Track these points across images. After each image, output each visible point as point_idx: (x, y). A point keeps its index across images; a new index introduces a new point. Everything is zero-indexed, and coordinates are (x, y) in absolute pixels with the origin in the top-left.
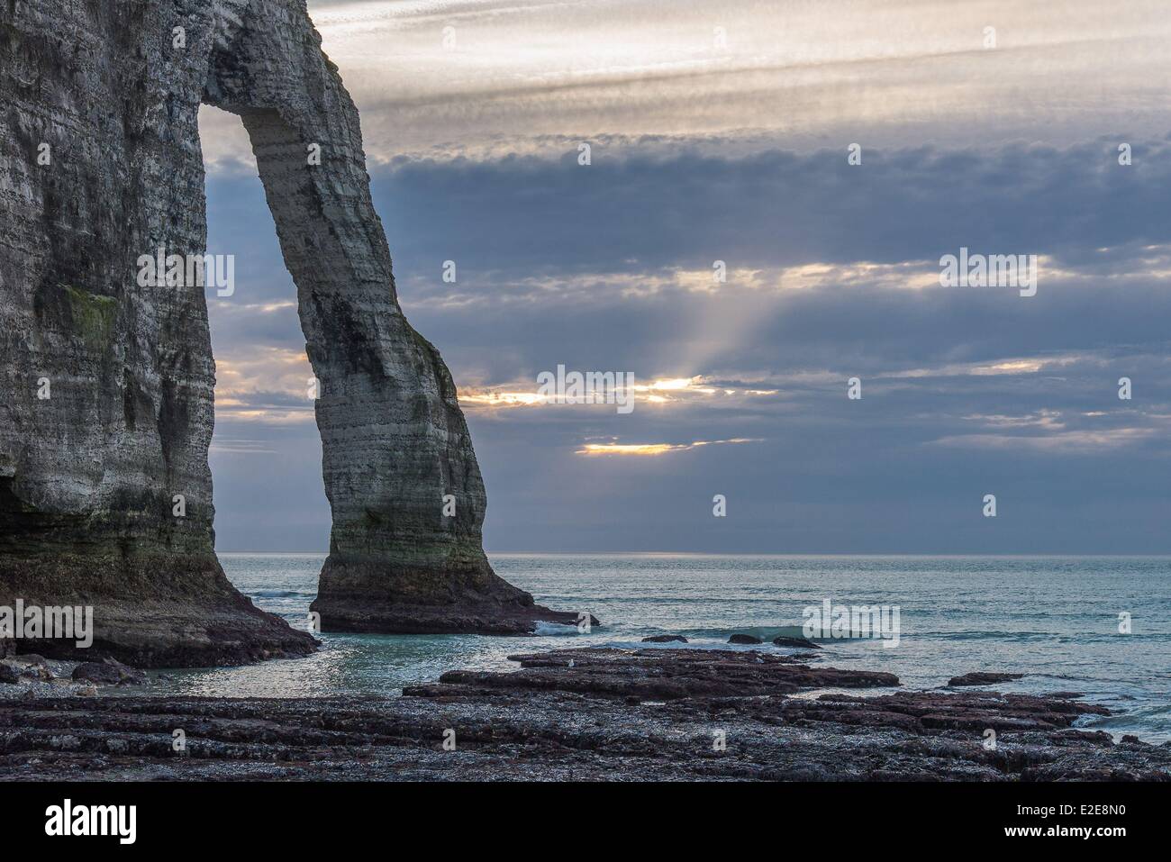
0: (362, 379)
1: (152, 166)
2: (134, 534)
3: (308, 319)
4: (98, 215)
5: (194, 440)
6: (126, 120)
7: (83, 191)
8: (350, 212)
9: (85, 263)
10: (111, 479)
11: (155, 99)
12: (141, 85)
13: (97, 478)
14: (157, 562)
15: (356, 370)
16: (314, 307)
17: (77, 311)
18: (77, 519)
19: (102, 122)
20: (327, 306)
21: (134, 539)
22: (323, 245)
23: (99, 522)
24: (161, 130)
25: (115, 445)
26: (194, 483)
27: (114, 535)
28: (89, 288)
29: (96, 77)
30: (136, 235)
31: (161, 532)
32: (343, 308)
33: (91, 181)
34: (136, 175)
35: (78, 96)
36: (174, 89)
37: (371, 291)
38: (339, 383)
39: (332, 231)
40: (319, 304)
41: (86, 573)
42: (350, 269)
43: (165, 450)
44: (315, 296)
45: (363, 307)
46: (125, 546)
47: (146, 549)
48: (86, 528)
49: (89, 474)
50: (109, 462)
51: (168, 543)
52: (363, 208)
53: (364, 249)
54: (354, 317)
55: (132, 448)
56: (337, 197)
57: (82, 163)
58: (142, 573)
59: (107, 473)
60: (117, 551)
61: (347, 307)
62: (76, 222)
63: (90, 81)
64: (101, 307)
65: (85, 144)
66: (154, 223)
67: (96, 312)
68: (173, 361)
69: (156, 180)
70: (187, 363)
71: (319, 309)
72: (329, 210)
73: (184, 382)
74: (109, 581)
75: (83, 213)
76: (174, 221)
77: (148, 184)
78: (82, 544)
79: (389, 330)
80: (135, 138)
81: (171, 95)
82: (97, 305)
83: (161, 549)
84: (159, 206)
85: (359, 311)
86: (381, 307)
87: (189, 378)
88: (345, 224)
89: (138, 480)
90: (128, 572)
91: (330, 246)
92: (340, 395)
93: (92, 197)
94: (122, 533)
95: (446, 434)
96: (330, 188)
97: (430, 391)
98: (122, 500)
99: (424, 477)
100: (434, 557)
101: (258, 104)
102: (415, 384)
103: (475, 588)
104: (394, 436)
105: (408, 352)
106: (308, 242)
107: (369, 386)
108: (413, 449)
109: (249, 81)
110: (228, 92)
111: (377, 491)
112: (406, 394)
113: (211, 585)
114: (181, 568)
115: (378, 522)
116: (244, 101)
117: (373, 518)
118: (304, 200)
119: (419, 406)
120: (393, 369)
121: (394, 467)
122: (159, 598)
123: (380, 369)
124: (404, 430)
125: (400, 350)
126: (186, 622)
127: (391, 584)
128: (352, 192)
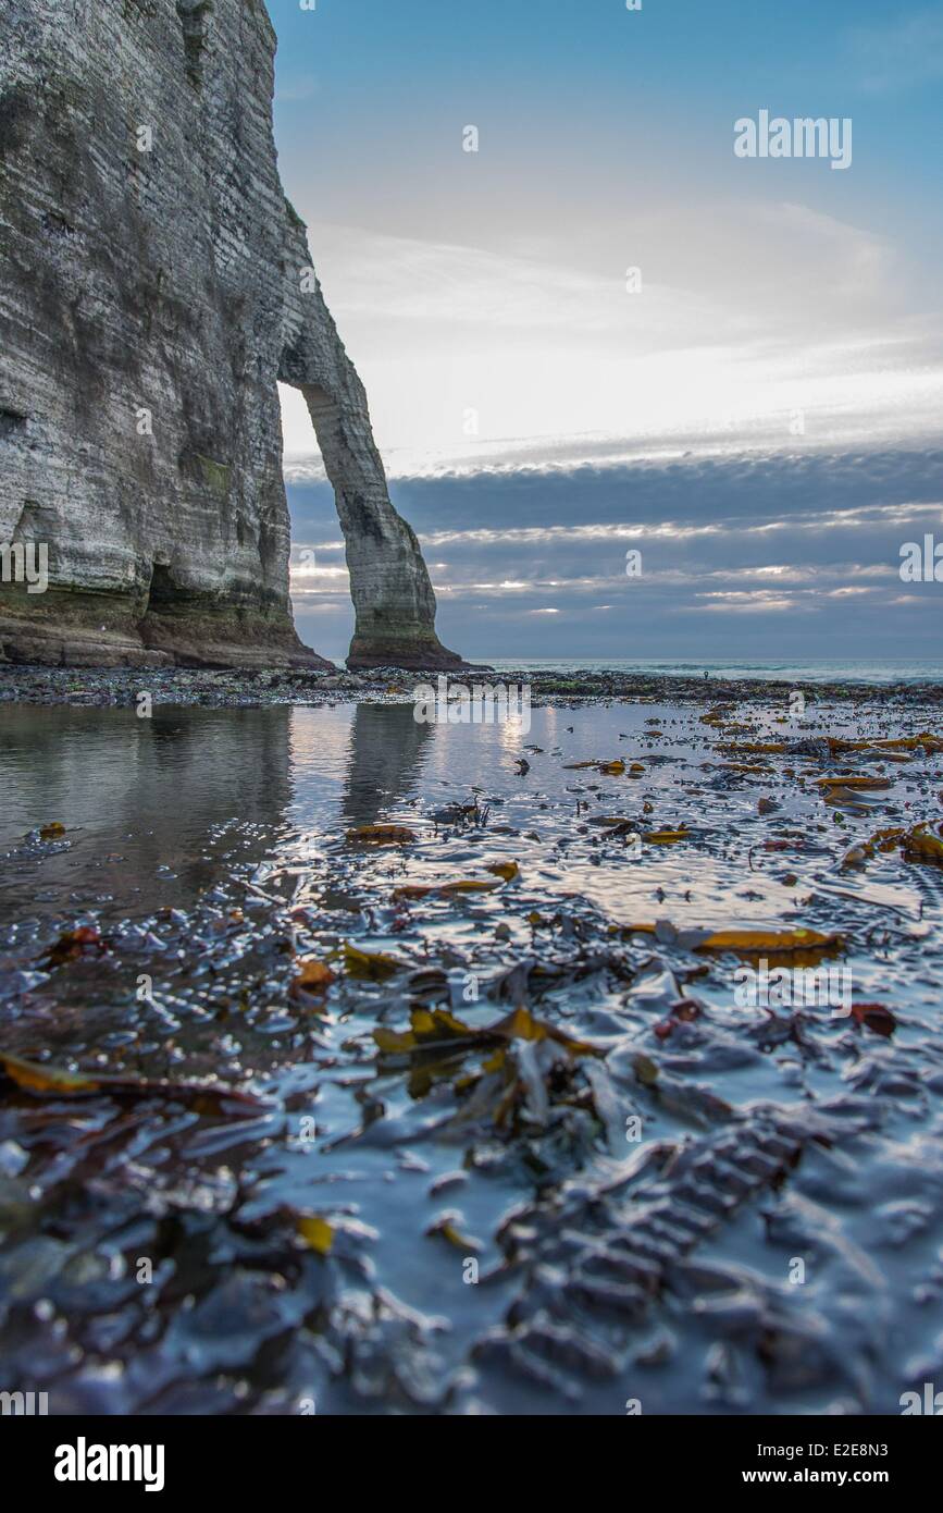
0: (370, 539)
1: (250, 396)
2: (245, 607)
3: (341, 507)
4: (218, 417)
5: (279, 559)
6: (233, 365)
7: (207, 401)
8: (362, 444)
9: (210, 444)
10: (230, 573)
11: (250, 357)
12: (241, 347)
13: (221, 571)
14: (258, 626)
15: (367, 534)
16: (344, 500)
17: (205, 470)
18: (210, 595)
19: (218, 362)
20: (351, 499)
21: (244, 610)
22: (348, 464)
23: (224, 598)
24: (255, 376)
25: (231, 554)
26: (280, 583)
27: (233, 606)
28: (213, 459)
29: (214, 335)
30: (241, 434)
31: (261, 608)
32: (359, 500)
33: (213, 397)
34: (241, 399)
35: (202, 342)
36: (261, 354)
37: (375, 489)
38: (358, 542)
39: (353, 456)
40: (346, 498)
41: (218, 628)
42: (362, 477)
43: (262, 561)
44: (344, 494)
45: (371, 498)
46: (240, 614)
47: (252, 616)
48: (216, 600)
49: (217, 569)
50: (228, 563)
51: (266, 615)
52: (370, 442)
53: (370, 466)
54: (365, 504)
55: (242, 556)
56: (355, 436)
57: (207, 385)
58: (251, 631)
59: (227, 569)
60: (236, 617)
61: (362, 499)
62: (204, 419)
63: (210, 335)
64: (221, 470)
65: (207, 373)
66: (252, 431)
67: (217, 472)
68: (266, 513)
69: (253, 405)
70: (274, 514)
71: (346, 501)
72: (351, 443)
73: (272, 525)
74: (231, 633)
75: (208, 414)
76: (264, 432)
77: (248, 407)
78: (214, 610)
79: (385, 511)
80: (239, 379)
81: (260, 357)
82: (217, 468)
83: (262, 618)
84: (255, 421)
85: (368, 501)
86: (380, 498)
87: (275, 523)
88: (360, 452)
89: (247, 576)
90: (243, 629)
91: (351, 465)
92: (359, 548)
93: (213, 405)
94: (238, 606)
95: (415, 570)
96: (351, 431)
97: (407, 545)
98: (237, 586)
99: (405, 591)
100: (410, 634)
101: (311, 382)
102: (399, 541)
103: (432, 651)
104: (388, 570)
105: (395, 524)
106: (340, 463)
107: (374, 543)
108: (399, 575)
109: (306, 369)
110: (294, 376)
111: (380, 599)
112: (394, 546)
113: (291, 641)
114: (274, 630)
115: (381, 615)
116: (303, 381)
117: (378, 614)
118: (337, 438)
119: (402, 553)
120: (387, 533)
121: (388, 586)
122: (261, 644)
123: (380, 533)
124: (394, 566)
125: (391, 523)
126: (277, 656)
127: (388, 649)
128: (363, 433)
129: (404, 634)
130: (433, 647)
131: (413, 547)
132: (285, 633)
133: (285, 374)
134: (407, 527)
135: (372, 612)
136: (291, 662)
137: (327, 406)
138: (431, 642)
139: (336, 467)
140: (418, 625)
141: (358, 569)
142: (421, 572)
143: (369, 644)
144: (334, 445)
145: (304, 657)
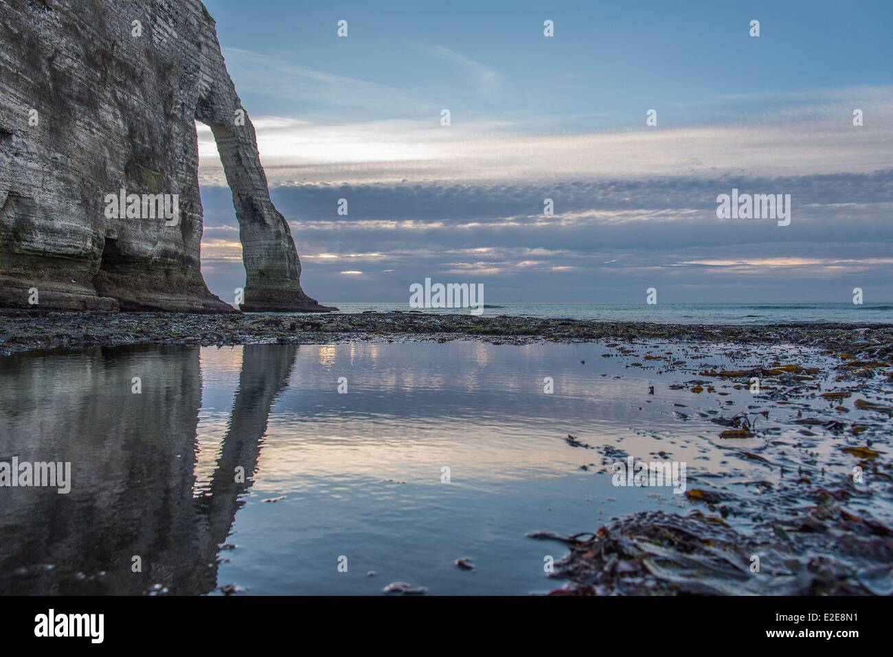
0: (257, 227)
1: (176, 128)
2: (171, 268)
3: (236, 203)
4: (154, 141)
5: (195, 236)
6: (165, 107)
7: (146, 129)
8: (252, 163)
9: (148, 158)
10: (160, 245)
11: (177, 103)
12: (171, 96)
13: (155, 244)
14: (180, 281)
15: (255, 222)
16: (238, 198)
17: (144, 175)
18: (146, 259)
19: (154, 105)
20: (244, 198)
21: (171, 270)
22: (242, 176)
23: (156, 262)
24: (180, 115)
25: (162, 232)
26: (195, 252)
27: (162, 267)
28: (150, 168)
29: (151, 87)
30: (170, 153)
31: (182, 269)
32: (250, 199)
33: (150, 127)
34: (169, 130)
35: (143, 91)
36: (184, 101)
37: (260, 193)
38: (248, 226)
39: (246, 171)
40: (240, 198)
41: (151, 282)
42: (252, 185)
43: (183, 237)
44: (239, 195)
45: (257, 198)
46: (167, 273)
47: (176, 274)
48: (150, 263)
49: (151, 242)
50: (160, 238)
51: (185, 274)
52: (257, 162)
53: (258, 177)
54: (254, 202)
55: (169, 234)
56: (247, 158)
57: (146, 119)
58: (175, 283)
59: (159, 242)
60: (164, 275)
61: (252, 199)
62: (143, 141)
63: (149, 87)
64: (155, 176)
65: (146, 111)
66: (177, 151)
67: (153, 177)
68: (186, 205)
69: (178, 134)
70: (192, 206)
71: (241, 200)
72: (244, 162)
73: (191, 214)
74: (161, 285)
75: (146, 139)
76: (186, 152)
77: (174, 135)
78: (149, 270)
79: (267, 207)
80: (169, 116)
81: (183, 103)
82: (153, 175)
83: (183, 276)
84: (179, 145)
85: (256, 200)
86: (264, 199)
87: (193, 212)
88: (251, 168)
89: (172, 247)
90: (169, 283)
91: (245, 177)
92: (249, 230)
93: (150, 133)
94: (166, 267)
95: (287, 245)
96: (245, 154)
97: (282, 229)
98: (165, 254)
99: (280, 259)
100: (284, 287)
101: (217, 121)
102: (277, 226)
103: (298, 298)
104: (269, 245)
105: (274, 216)
106: (237, 175)
107: (259, 227)
108: (276, 249)
109: (214, 113)
110: (205, 116)
111: (263, 264)
112: (273, 230)
113: (203, 291)
114: (191, 284)
115: (264, 274)
116: (211, 120)
117: (262, 273)
118: (235, 158)
119: (278, 235)
120: (268, 221)
121: (269, 256)
122: (182, 293)
123: (264, 221)
124: (273, 242)
125: (271, 215)
126: (194, 301)
127: (269, 296)
128: (253, 157)
129: (280, 286)
130: (299, 295)
131: (286, 231)
132: (198, 286)
133: (199, 115)
134: (282, 218)
135: (258, 272)
136: (204, 305)
137: (229, 137)
138: (298, 292)
139: (234, 177)
140: (290, 281)
141: (248, 244)
142: (291, 246)
143: (256, 293)
144: (233, 163)
145: (212, 302)
